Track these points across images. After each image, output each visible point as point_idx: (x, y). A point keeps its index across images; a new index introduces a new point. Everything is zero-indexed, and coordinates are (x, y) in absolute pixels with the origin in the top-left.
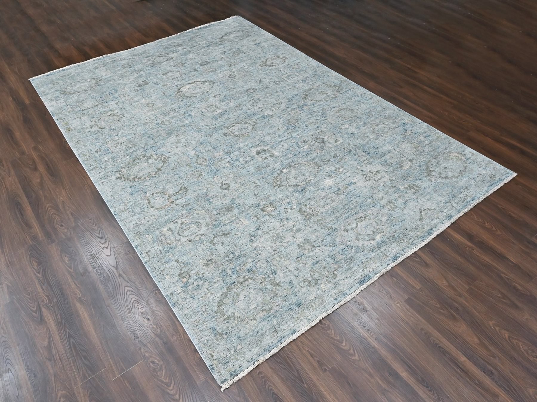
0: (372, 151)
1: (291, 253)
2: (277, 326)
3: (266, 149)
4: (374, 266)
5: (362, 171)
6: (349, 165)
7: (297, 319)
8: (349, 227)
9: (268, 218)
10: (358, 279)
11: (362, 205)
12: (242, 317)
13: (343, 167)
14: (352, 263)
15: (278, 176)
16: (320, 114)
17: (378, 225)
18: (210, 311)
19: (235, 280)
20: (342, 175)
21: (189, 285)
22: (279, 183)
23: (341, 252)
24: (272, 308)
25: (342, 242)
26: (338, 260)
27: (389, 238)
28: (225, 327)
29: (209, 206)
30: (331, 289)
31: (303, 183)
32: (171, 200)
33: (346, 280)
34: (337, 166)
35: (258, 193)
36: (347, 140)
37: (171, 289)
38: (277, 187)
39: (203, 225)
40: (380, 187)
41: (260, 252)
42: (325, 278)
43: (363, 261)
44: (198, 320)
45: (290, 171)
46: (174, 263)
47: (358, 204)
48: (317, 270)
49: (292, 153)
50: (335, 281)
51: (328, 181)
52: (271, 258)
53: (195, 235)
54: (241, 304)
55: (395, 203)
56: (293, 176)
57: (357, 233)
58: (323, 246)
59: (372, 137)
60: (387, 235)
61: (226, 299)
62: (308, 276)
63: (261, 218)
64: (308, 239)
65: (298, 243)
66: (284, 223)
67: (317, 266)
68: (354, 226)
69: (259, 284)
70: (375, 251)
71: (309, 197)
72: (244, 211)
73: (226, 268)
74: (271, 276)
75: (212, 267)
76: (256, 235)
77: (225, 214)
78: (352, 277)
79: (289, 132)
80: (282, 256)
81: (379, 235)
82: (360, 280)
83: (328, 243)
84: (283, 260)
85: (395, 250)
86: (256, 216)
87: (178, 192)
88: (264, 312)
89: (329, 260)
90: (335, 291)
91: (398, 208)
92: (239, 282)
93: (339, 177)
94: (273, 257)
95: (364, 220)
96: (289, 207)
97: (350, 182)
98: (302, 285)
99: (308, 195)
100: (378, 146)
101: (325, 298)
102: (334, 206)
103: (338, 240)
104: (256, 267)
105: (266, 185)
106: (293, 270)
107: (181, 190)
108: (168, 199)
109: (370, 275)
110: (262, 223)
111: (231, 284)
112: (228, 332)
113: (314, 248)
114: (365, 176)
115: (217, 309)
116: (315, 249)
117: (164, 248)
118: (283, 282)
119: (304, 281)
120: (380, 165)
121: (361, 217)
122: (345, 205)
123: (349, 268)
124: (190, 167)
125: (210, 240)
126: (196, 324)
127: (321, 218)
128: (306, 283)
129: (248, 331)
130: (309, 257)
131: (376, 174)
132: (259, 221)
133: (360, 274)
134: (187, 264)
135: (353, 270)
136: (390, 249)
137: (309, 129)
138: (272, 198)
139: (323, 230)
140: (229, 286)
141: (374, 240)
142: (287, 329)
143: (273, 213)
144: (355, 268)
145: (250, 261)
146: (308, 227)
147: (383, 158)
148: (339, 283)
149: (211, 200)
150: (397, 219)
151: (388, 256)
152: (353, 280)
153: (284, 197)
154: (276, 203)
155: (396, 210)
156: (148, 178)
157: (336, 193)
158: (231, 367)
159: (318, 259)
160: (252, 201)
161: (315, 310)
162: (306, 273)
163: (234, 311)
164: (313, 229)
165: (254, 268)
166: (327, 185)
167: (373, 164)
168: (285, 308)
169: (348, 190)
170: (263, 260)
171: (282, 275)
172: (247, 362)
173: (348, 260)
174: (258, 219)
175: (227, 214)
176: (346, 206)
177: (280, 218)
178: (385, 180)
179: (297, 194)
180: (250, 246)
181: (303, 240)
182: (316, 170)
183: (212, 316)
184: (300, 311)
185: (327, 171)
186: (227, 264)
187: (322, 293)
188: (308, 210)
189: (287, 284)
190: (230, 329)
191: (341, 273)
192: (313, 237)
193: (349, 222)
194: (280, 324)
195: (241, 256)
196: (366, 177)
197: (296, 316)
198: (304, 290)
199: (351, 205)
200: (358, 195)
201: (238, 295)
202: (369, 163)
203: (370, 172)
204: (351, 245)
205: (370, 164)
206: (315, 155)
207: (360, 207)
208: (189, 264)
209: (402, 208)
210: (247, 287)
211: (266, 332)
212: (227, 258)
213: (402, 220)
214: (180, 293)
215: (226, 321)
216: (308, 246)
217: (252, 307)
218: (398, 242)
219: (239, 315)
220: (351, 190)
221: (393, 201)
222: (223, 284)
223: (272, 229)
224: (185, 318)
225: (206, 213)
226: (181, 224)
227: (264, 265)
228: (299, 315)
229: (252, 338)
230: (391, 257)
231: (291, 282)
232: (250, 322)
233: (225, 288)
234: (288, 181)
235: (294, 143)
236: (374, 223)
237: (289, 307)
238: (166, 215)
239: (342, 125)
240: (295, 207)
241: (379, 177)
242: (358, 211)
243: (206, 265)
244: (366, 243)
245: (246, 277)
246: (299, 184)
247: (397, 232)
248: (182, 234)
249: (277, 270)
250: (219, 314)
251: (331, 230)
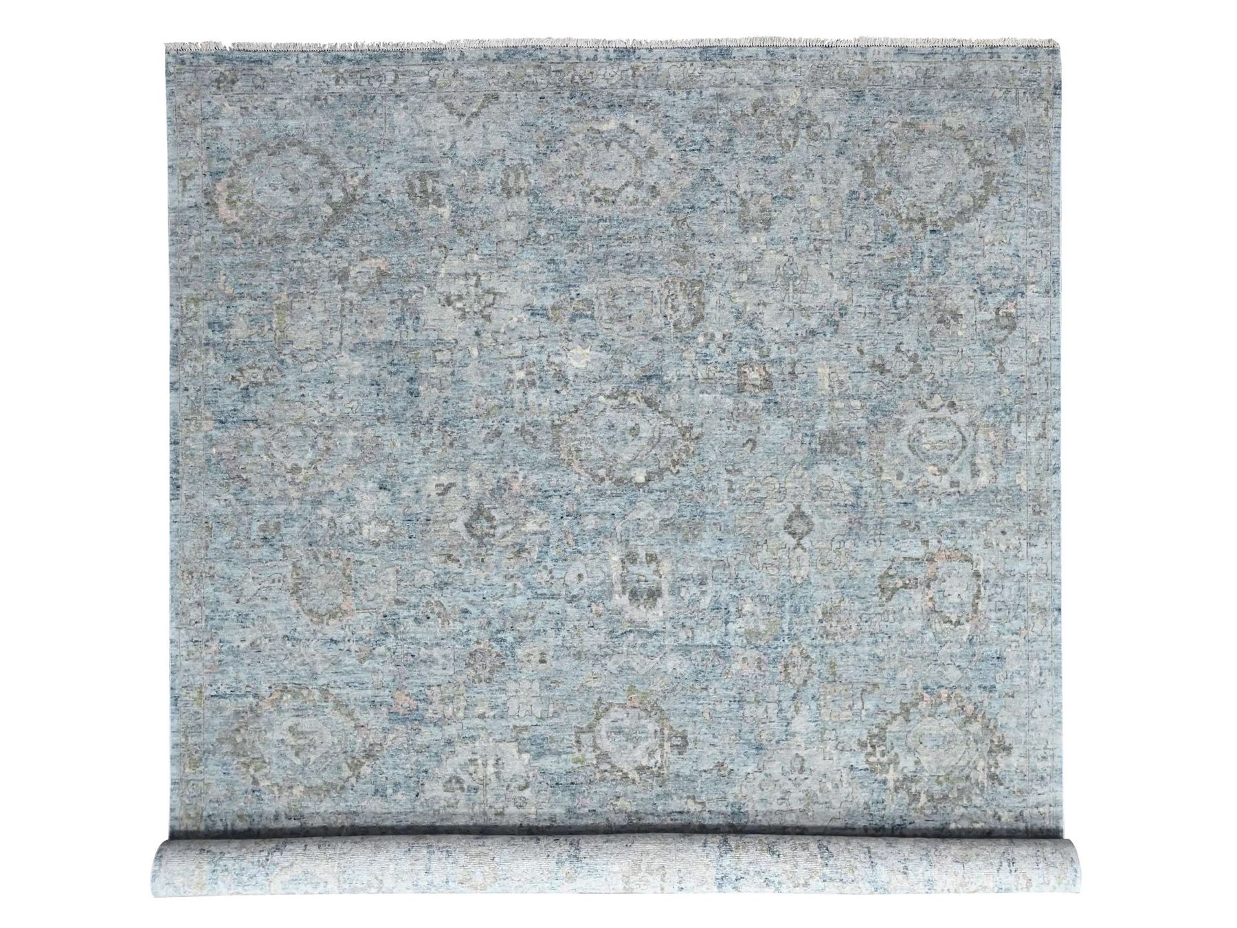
0: (397, 386)
1: (794, 221)
2: (918, 84)
3: (626, 598)
4: (673, 69)
5: (477, 334)
6: (488, 377)
7: (881, 72)
8: (643, 194)
9: (774, 348)
10: (725, 65)
11: (567, 233)
12: (962, 147)
13: (510, 380)
14: (707, 108)
15: (668, 469)
16: (391, 642)
17: (585, 155)
18: (1005, 200)
19: (929, 236)
20: (532, 357)
21: (1009, 291)
22: (681, 445)
23: (706, 146)
24: (905, 124)
25: (685, 169)
26: (725, 135)
27: (595, 107)
28: (1000, 149)
29: (865, 484)
30: (785, 84)
31: (632, 400)
32: (930, 569)
33: (746, 79)
34: (517, 395)
35: (744, 445)
36: (416, 472)
37: (1043, 306)
38: (696, 431)
39: (906, 431)
40: (486, 252)
41: (845, 270)
42: (778, 114)
43: (685, 96)
44: (1032, 199)
45: (632, 465)
46: (1011, 368)
47: (575, 241)
48: (777, 142)
49: (577, 529)
50: (766, 94)
51: (575, 364)
52: (837, 236)
53: (937, 415)
54: (947, 175)
55: (498, 181)
56: (636, 442)
57: (641, 168)
58: (725, 187)
59: (352, 433)
60: (589, 117)
61: (965, 205)
62: (802, 143)
63: (787, 361)
64: (738, 229)
65: (764, 233)
66: (754, 309)
67: (771, 151)
68: (630, 189)
69: (894, 194)
70: (644, 100)
71: (652, 344)
72: (808, 411)
73: (927, 280)
74: (863, 195)
75: (949, 302)
76: (825, 321)
77: (849, 431)
78: (731, 76)
79: (523, 627)
80: (815, 225)
81: (604, 127)
82: (723, 61)
83: (711, 189)
84: (818, 215)
85: (609, 71)
86: (792, 373)
87: (905, 586)
88: (921, 128)
89: (740, 146)
90: (780, 73)
91: (508, 162)
92: (924, 227)
93: (544, 357)
94: (831, 236)
95: (598, 189)
96: (713, 347)
97: (533, 319)
98: (826, 130)
99: (648, 355)
100: (366, 389)
101: (808, 72)
102: (625, 275)
103: (686, 181)
104: (876, 237)
105: (713, 457)
106: (817, 177)
107: (895, 590)
108: (935, 578)
109: (697, 56)
110: (793, 343)
111: (940, 231)
112: (999, 136)
113: (744, 197)
114: (487, 311)
115: (991, 197)
116: (745, 192)
117: (1008, 427)
118: (853, 163)
119: (815, 137)
120: (422, 317)
121: (597, 200)
122: (599, 261)
123: (721, 100)
124: (833, 665)
125: (916, 376)
126: (1038, 193)
127: (675, 263)
128: (816, 129)
129: (969, 111)
130: (771, 183)
131: (460, 298)
132: (796, 356)
133: (712, 72)
134: (988, 345)
135: (718, 90)
136: (614, 82)
137: (471, 596)
138: (728, 403)
139: (696, 228)
140: (945, 229)
141: (624, 127)
142: (908, 64)
143: (756, 356)
144: (712, 91)
145: (877, 261)
146: (718, 259)
147: (396, 338)
148: (762, 82)
149: (852, 500)
150: (535, 139)
151: (632, 68)
152: (734, 70)
153: (703, 387)
154: (728, 382)
155: (515, 162)
156: (944, 693)
157: (589, 313)
158: (1029, 69)
159: (758, 166)
160: (773, 427)
161: (841, 64)
162: (803, 150)
163: (967, 169)
164: (711, 249)
165: (881, 236)
166: (588, 351)
167: (433, 336)
168: (885, 108)
169: (557, 299)
170: (855, 244)
171: (844, 181)
172: (1002, 58)
173: (708, 118)
174: (795, 363)
175: (844, 428)
176: (601, 256)
177: (752, 331)
178: (456, 263)
179: (670, 375)
180: (855, 298)
181: (750, 233)
182: (575, 421)
183: (1006, 188)
184: (866, 81)
185: (555, 396)
186: (920, 287)
187: (806, 87)
188: (682, 308)
189: (849, 153)
190: (993, 139)
191: (742, 102)
192: (728, 225)
193: (632, 208)
194: (911, 85)
195: (885, 288)
196: (489, 306)
197: (878, 78)
198: (830, 118)
199: (590, 249)
200: (552, 267)
201: (941, 199)
202: (440, 347)
203: (463, 317)
204: (674, 148)
205: (440, 341)
206: (533, 479)
207: (577, 228)
208: (984, 342)
209: (500, 158)
210: (918, 204)
211: (942, 87)
212: (911, 301)
213: (528, 128)
214: (1033, 283)
215: (991, 159)
216: (754, 210)
217: (934, 153)
218: (584, 84)
219: (965, 155)
220: (552, 293)
221: (499, 189)
222: (953, 243)
223: (786, 311)
224: (1049, 219)
225: (883, 464)
226: (946, 471)
227: (859, 229)
228: (874, 76)
229: (969, 94)
230: (630, 60)
231: (840, 153)
232: (955, 127)
233: (955, 230)
234: (656, 435)
235: (545, 567)
236: (587, 164)
237: (877, 103)
238: (963, 523)
239: (378, 545)
240: (701, 339)
241: (462, 282)
242: (589, 221)
243: (956, 316)
244: (644, 130)
245: (905, 226)
246: (643, 405)
247: (565, 107)
248: (959, 437)
249: (844, 198)
250: (994, 183)
251: (681, 216)
